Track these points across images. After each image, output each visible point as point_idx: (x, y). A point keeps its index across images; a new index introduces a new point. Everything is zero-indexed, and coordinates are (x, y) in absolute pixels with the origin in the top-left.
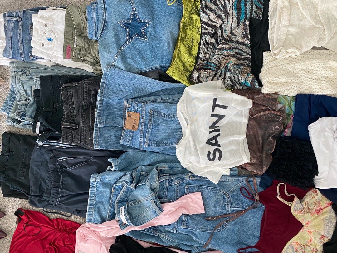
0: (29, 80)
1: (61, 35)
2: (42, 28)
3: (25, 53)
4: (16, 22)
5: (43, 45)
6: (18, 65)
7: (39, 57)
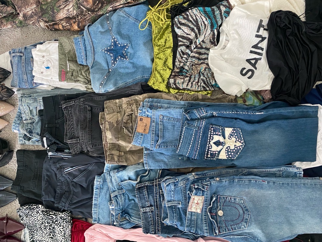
0: (34, 102)
1: (57, 62)
2: (41, 60)
3: (29, 81)
4: (20, 57)
5: (42, 73)
6: (24, 92)
7: (40, 83)
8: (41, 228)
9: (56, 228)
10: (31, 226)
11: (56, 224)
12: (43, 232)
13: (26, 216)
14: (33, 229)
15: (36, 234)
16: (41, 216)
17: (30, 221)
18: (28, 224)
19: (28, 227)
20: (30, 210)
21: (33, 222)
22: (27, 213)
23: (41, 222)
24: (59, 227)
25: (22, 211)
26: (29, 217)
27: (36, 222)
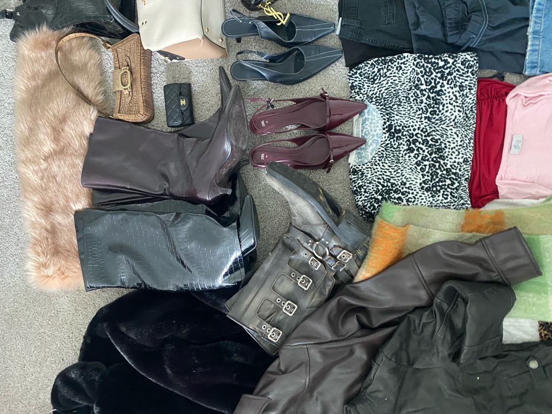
8: (408, 99)
9: (447, 89)
10: (384, 99)
11: (449, 80)
12: (411, 108)
13: (371, 80)
14: (390, 102)
15: (397, 111)
16: (405, 75)
17: (381, 89)
18: (378, 96)
19: (378, 100)
20: (384, 64)
21: (390, 89)
22: (374, 72)
23: (408, 87)
24: (454, 88)
25: (364, 71)
26: (379, 81)
27: (398, 86)
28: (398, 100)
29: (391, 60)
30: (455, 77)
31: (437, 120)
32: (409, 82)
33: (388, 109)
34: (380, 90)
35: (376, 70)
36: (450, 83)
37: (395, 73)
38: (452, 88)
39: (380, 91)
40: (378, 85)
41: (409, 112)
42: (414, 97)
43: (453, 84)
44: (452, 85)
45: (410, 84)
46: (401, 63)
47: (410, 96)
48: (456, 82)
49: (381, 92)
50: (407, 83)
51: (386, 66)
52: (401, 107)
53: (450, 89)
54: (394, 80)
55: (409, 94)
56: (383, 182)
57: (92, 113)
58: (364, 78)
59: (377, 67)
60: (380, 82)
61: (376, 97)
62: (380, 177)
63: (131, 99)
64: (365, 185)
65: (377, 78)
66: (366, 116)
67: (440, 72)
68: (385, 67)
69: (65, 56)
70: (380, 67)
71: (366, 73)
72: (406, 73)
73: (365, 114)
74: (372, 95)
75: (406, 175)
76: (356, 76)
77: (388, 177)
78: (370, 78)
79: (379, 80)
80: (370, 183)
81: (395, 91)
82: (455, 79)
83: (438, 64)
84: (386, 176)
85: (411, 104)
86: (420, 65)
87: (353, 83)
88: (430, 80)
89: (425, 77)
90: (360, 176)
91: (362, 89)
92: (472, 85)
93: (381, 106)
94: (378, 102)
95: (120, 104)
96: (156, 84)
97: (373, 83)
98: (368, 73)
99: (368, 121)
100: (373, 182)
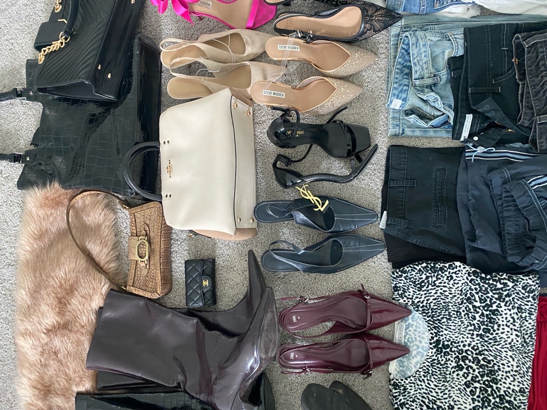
0: (440, 40)
8: (459, 314)
9: (504, 311)
10: (432, 309)
11: (507, 302)
12: (462, 323)
13: (418, 286)
14: (438, 314)
15: (445, 325)
16: (456, 286)
17: (429, 297)
18: (425, 305)
19: (424, 309)
20: (433, 273)
21: (439, 300)
22: (422, 278)
23: (459, 300)
24: (512, 310)
25: (410, 275)
26: (427, 289)
27: (448, 298)
28: (447, 313)
29: (441, 269)
30: (513, 298)
31: (491, 339)
32: (461, 295)
33: (437, 322)
34: (427, 298)
35: (424, 277)
36: (508, 305)
37: (445, 283)
38: (510, 310)
39: (428, 300)
40: (425, 292)
41: (459, 328)
42: (466, 312)
43: (511, 305)
44: (510, 307)
45: (461, 297)
46: (452, 273)
47: (461, 311)
48: (514, 304)
49: (429, 302)
50: (458, 296)
51: (436, 275)
52: (451, 322)
53: (507, 311)
54: (444, 291)
55: (460, 309)
56: (428, 403)
57: (104, 285)
58: (410, 282)
59: (425, 274)
60: (428, 291)
61: (423, 306)
62: (425, 396)
63: (148, 273)
64: (407, 404)
65: (425, 286)
66: (410, 321)
67: (498, 294)
68: (434, 275)
69: (77, 213)
70: (428, 274)
71: (413, 277)
72: (458, 283)
73: (408, 320)
74: (418, 302)
75: (454, 397)
76: (400, 279)
77: (434, 398)
78: (416, 283)
79: (427, 287)
80: (413, 401)
81: (444, 303)
82: (513, 301)
83: (496, 286)
84: (432, 396)
85: (462, 319)
86: (474, 282)
87: (396, 284)
88: (485, 298)
89: (480, 294)
90: (402, 392)
91: (406, 292)
92: (533, 310)
93: (428, 317)
94: (425, 313)
95: (135, 275)
96: (177, 252)
97: (420, 289)
98: (415, 278)
99: (412, 327)
100: (416, 400)
